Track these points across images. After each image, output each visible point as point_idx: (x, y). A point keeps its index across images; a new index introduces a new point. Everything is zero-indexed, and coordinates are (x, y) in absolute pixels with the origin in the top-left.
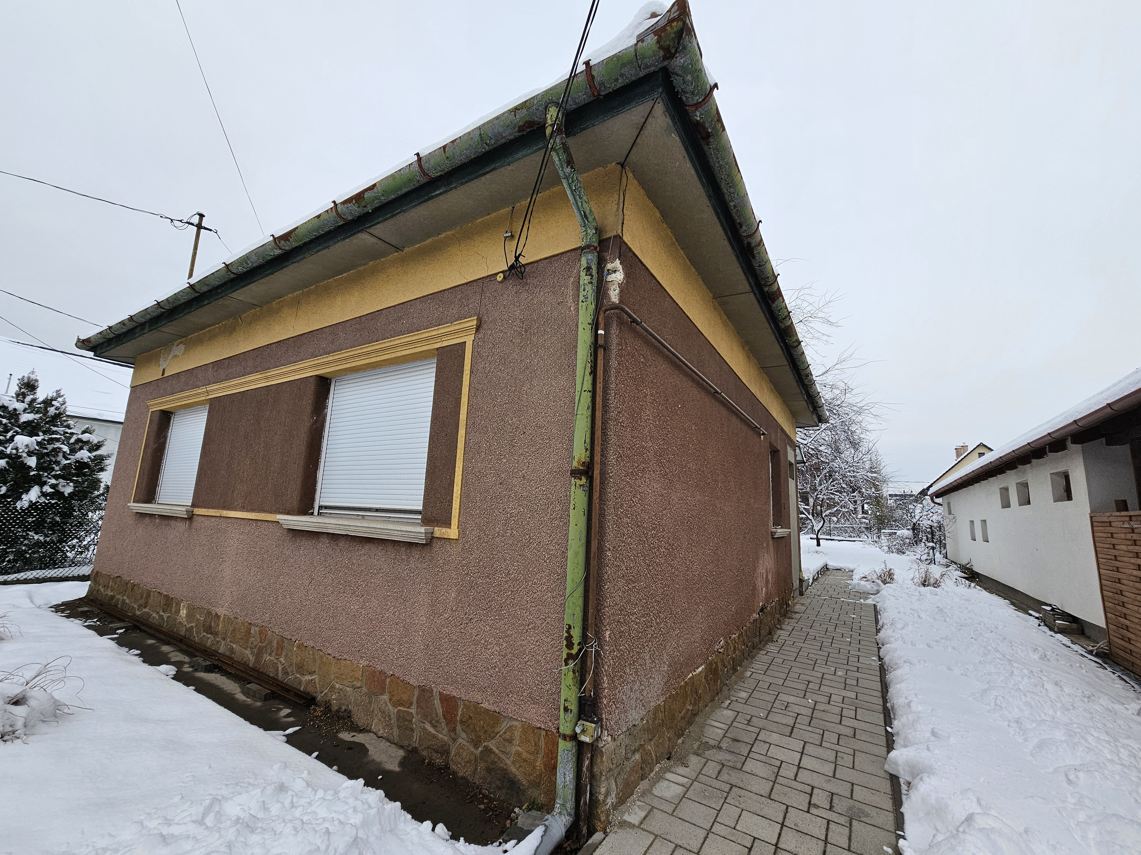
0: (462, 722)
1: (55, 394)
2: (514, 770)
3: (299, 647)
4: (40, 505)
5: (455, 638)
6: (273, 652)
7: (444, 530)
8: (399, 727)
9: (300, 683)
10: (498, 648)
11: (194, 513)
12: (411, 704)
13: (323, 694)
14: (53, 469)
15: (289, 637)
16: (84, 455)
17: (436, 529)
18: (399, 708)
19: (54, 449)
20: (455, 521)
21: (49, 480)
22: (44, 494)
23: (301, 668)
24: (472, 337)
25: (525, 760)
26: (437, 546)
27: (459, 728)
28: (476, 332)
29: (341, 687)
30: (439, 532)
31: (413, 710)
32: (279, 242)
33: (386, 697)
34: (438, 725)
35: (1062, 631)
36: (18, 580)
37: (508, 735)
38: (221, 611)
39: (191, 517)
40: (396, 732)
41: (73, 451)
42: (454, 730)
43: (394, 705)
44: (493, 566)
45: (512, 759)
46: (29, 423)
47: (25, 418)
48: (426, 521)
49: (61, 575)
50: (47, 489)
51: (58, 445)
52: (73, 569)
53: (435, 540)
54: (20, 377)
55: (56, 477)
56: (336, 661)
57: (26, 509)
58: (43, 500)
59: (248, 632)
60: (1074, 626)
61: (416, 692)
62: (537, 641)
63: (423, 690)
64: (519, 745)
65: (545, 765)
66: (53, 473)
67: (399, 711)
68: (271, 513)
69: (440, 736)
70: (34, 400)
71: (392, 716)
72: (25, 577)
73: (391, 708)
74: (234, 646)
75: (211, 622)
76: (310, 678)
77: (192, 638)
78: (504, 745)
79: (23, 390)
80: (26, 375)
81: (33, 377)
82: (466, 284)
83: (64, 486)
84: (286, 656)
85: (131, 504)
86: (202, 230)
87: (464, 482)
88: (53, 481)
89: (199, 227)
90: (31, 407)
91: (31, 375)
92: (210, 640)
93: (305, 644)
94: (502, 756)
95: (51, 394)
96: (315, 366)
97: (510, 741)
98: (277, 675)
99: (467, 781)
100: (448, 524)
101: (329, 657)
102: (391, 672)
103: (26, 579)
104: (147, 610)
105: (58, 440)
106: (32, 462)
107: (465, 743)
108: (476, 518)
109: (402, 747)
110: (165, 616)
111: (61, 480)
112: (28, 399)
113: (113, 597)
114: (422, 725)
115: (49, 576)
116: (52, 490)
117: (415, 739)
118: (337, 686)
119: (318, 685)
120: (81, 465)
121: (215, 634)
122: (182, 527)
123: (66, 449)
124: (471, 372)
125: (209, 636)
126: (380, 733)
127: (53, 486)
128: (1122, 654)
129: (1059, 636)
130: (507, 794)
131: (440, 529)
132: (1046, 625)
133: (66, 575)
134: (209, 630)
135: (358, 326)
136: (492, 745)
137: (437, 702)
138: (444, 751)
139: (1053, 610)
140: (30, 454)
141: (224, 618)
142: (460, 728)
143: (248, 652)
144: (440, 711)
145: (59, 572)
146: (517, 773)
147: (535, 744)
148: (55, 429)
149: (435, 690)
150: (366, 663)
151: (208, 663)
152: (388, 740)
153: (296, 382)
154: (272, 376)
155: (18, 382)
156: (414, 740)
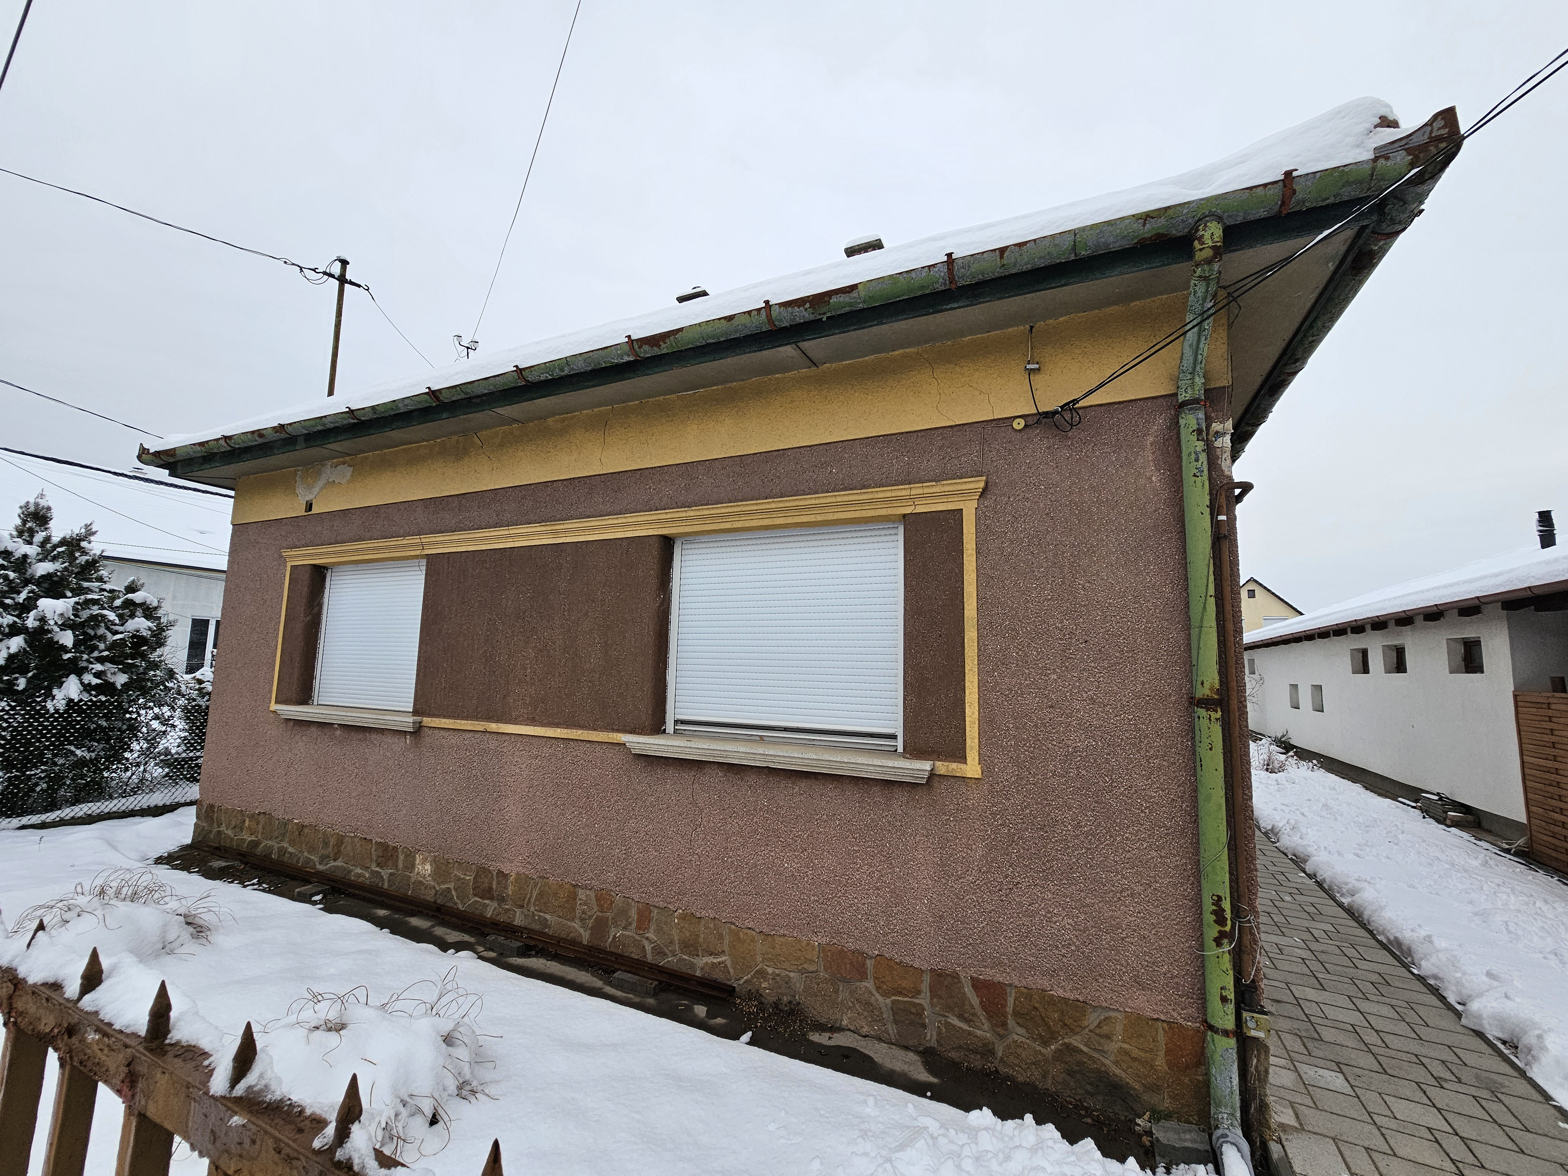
0: (1016, 1014)
1: (83, 530)
2: (1118, 1072)
3: (683, 917)
4: (85, 704)
5: (989, 907)
6: (630, 924)
7: (954, 766)
8: (896, 1022)
9: (692, 966)
10: (1070, 921)
11: (424, 724)
12: (919, 992)
13: (741, 982)
14: (95, 648)
15: (662, 904)
16: (140, 624)
17: (938, 764)
18: (894, 998)
19: (93, 618)
20: (972, 755)
21: (91, 666)
22: (87, 688)
23: (691, 946)
24: (975, 504)
25: (1135, 1059)
26: (940, 788)
27: (1011, 1022)
28: (980, 496)
29: (777, 971)
30: (943, 767)
31: (924, 1000)
32: (640, 348)
33: (869, 984)
34: (974, 1019)
35: (1456, 824)
36: (62, 820)
37: (1105, 1029)
38: (511, 869)
39: (418, 731)
40: (892, 1029)
41: (123, 619)
42: (1004, 1025)
43: (885, 994)
44: (1049, 815)
45: (1112, 1058)
46: (48, 577)
47: (43, 568)
48: (913, 751)
49: (123, 808)
50: (88, 678)
51: (95, 610)
52: (140, 798)
53: (937, 779)
54: (23, 504)
55: (101, 660)
56: (763, 937)
57: (66, 711)
58: (85, 697)
59: (573, 897)
60: (1470, 818)
61: (927, 979)
62: (1139, 912)
63: (940, 975)
64: (1124, 1042)
65: (1170, 1064)
66: (96, 654)
67: (893, 1002)
68: (595, 730)
69: (979, 1032)
70: (47, 539)
71: (884, 1009)
72: (72, 814)
73: (880, 998)
74: (548, 917)
75: (491, 884)
76: (715, 961)
77: (450, 904)
78: (1099, 1044)
79: (29, 525)
80: (32, 501)
81: (43, 503)
82: (951, 427)
83: (114, 673)
84: (659, 931)
85: (274, 707)
86: (347, 286)
87: (981, 702)
88: (98, 667)
89: (342, 280)
90: (47, 552)
91: (39, 500)
92: (490, 909)
93: (698, 915)
94: (1096, 1055)
95: (77, 529)
96: (659, 521)
97: (1108, 1037)
98: (645, 956)
99: (1036, 1087)
100: (963, 759)
101: (749, 931)
102: (877, 952)
103: (73, 818)
104: (339, 863)
105: (95, 602)
106: (67, 639)
107: (1024, 1040)
108: (1009, 751)
109: (906, 1048)
110: (385, 873)
111: (109, 665)
112: (39, 537)
113: (256, 844)
114: (941, 1018)
115: (106, 811)
116: (99, 681)
117: (931, 1037)
118: (770, 970)
119: (731, 970)
120: (138, 640)
121: (502, 900)
122: (399, 745)
123: (112, 616)
124: (978, 552)
125: (487, 902)
126: (865, 1030)
127: (98, 675)
128: (1550, 852)
129: (1453, 829)
130: (1104, 1100)
131: (946, 764)
132: (1430, 817)
133: (131, 807)
134: (487, 893)
135: (737, 469)
136: (1076, 1041)
137: (969, 990)
138: (988, 1051)
139: (1441, 799)
140: (64, 627)
141: (516, 880)
142: (1013, 1022)
143: (576, 925)
144: (975, 1001)
145: (120, 804)
146: (1123, 1075)
147: (1154, 1041)
148: (86, 584)
149: (962, 975)
150: (824, 941)
151: (519, 944)
152: (879, 1039)
153: (619, 542)
154: (566, 531)
155: (20, 511)
156: (928, 1037)
